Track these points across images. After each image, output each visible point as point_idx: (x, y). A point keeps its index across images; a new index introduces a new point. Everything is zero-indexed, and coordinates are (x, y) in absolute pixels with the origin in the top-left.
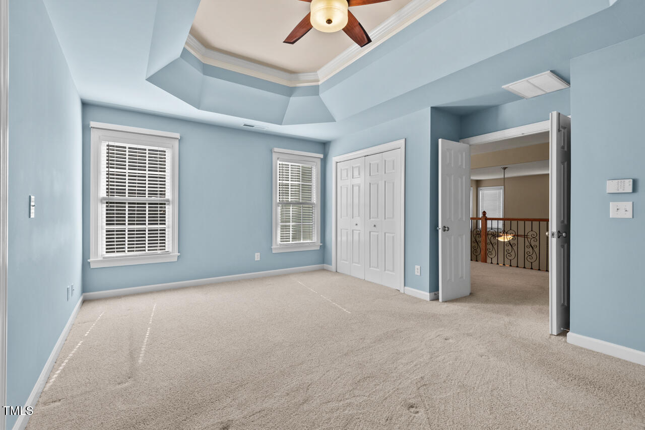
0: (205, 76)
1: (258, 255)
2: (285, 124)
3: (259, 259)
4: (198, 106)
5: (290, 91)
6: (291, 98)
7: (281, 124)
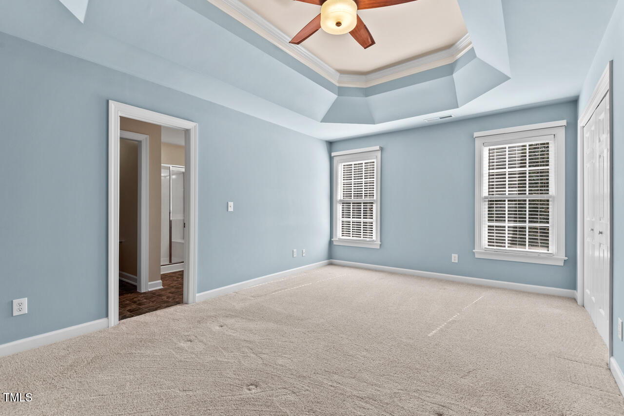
0: (367, 98)
1: (455, 257)
2: (461, 106)
3: (457, 261)
4: (372, 122)
5: (450, 69)
6: (453, 75)
7: (457, 107)
